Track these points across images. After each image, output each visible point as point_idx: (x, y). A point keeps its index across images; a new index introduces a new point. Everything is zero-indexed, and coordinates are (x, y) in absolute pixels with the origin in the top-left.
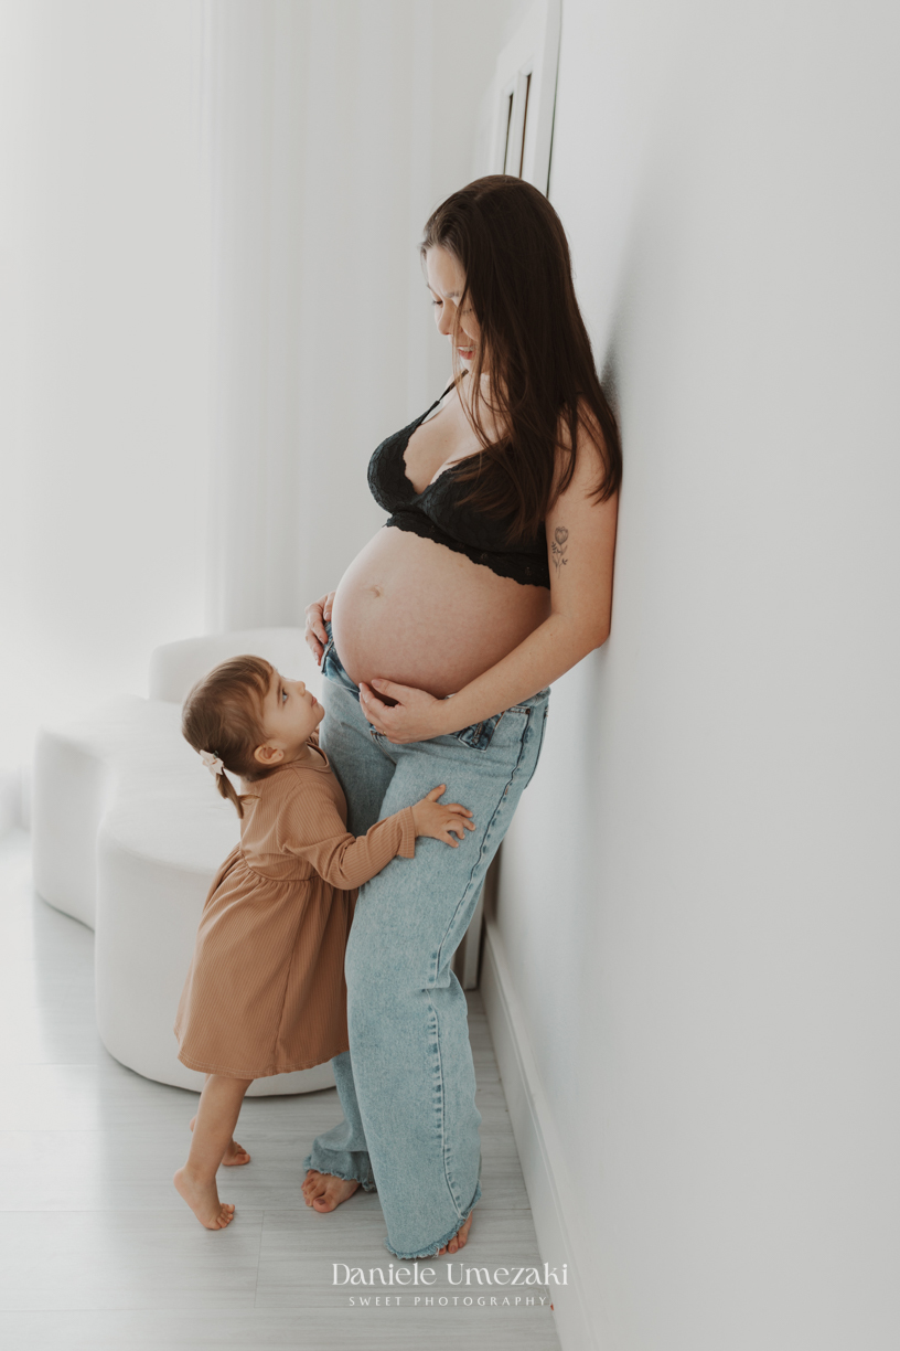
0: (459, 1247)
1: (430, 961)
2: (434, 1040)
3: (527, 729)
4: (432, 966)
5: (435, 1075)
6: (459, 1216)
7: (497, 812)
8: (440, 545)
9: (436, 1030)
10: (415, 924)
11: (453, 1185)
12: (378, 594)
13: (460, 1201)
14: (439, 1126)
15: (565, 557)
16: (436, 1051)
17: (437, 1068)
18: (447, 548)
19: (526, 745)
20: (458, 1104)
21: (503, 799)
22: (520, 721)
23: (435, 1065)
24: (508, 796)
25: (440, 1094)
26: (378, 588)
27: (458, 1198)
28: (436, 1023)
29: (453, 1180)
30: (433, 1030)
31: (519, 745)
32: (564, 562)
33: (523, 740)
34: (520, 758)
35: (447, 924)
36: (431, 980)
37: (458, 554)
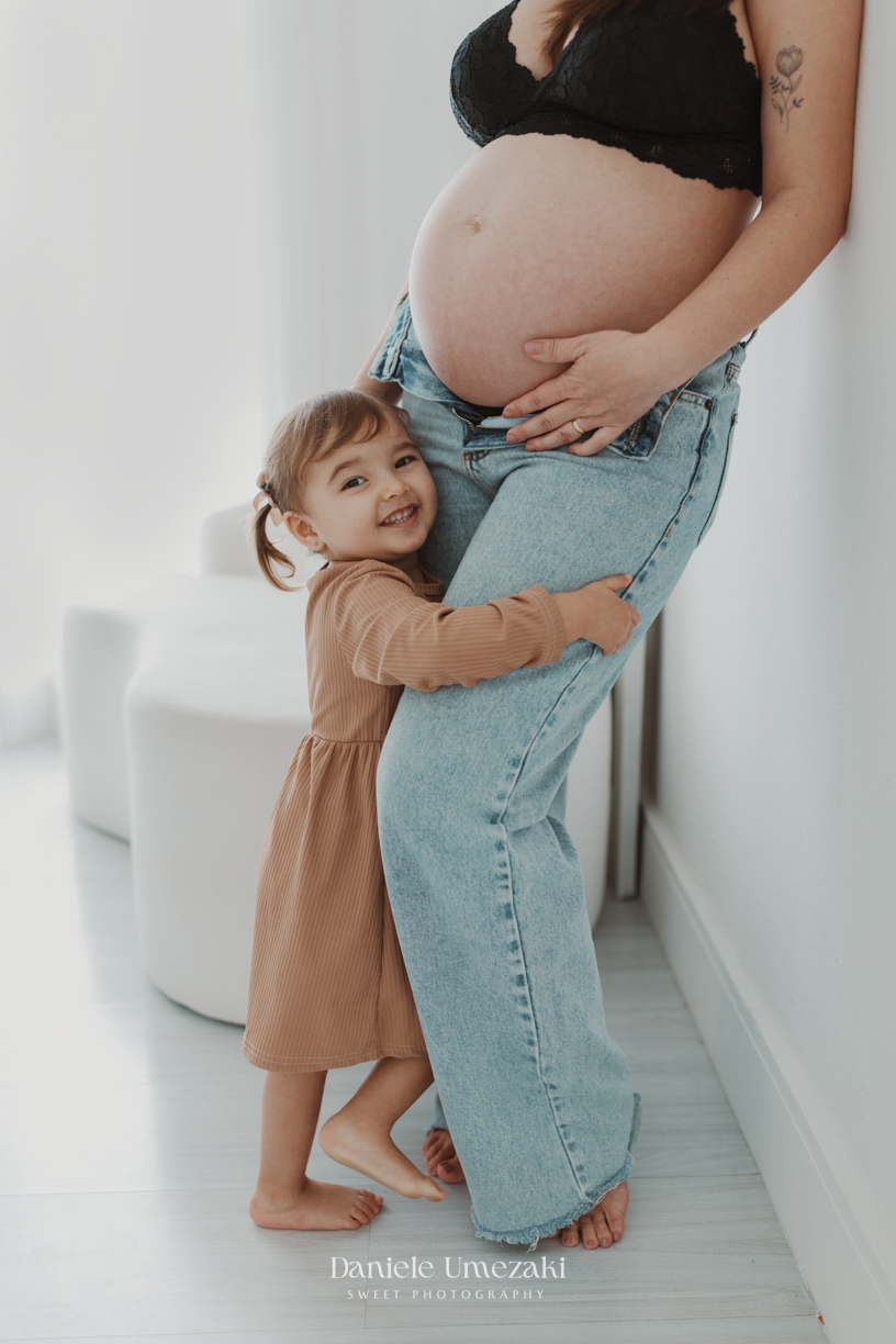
0: (614, 1241)
1: (508, 769)
2: (506, 897)
3: (706, 434)
4: (509, 777)
5: (512, 957)
6: (582, 1196)
7: (649, 561)
8: (582, 140)
9: (509, 883)
10: (485, 708)
11: (572, 1146)
12: (477, 228)
13: (585, 1173)
14: (531, 1043)
15: (797, 95)
16: (509, 915)
17: (514, 946)
18: (595, 143)
19: (703, 459)
20: (559, 1016)
21: (661, 543)
22: (697, 418)
23: (510, 938)
24: (671, 540)
25: (524, 991)
26: (477, 219)
27: (580, 1168)
28: (507, 871)
29: (572, 1139)
30: (504, 883)
31: (695, 457)
32: (796, 104)
33: (701, 449)
34: (694, 478)
35: (541, 717)
36: (501, 797)
37: (613, 150)
